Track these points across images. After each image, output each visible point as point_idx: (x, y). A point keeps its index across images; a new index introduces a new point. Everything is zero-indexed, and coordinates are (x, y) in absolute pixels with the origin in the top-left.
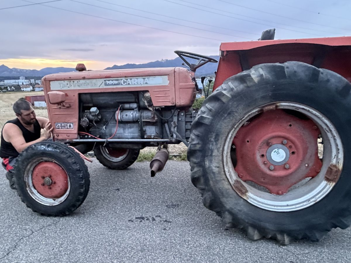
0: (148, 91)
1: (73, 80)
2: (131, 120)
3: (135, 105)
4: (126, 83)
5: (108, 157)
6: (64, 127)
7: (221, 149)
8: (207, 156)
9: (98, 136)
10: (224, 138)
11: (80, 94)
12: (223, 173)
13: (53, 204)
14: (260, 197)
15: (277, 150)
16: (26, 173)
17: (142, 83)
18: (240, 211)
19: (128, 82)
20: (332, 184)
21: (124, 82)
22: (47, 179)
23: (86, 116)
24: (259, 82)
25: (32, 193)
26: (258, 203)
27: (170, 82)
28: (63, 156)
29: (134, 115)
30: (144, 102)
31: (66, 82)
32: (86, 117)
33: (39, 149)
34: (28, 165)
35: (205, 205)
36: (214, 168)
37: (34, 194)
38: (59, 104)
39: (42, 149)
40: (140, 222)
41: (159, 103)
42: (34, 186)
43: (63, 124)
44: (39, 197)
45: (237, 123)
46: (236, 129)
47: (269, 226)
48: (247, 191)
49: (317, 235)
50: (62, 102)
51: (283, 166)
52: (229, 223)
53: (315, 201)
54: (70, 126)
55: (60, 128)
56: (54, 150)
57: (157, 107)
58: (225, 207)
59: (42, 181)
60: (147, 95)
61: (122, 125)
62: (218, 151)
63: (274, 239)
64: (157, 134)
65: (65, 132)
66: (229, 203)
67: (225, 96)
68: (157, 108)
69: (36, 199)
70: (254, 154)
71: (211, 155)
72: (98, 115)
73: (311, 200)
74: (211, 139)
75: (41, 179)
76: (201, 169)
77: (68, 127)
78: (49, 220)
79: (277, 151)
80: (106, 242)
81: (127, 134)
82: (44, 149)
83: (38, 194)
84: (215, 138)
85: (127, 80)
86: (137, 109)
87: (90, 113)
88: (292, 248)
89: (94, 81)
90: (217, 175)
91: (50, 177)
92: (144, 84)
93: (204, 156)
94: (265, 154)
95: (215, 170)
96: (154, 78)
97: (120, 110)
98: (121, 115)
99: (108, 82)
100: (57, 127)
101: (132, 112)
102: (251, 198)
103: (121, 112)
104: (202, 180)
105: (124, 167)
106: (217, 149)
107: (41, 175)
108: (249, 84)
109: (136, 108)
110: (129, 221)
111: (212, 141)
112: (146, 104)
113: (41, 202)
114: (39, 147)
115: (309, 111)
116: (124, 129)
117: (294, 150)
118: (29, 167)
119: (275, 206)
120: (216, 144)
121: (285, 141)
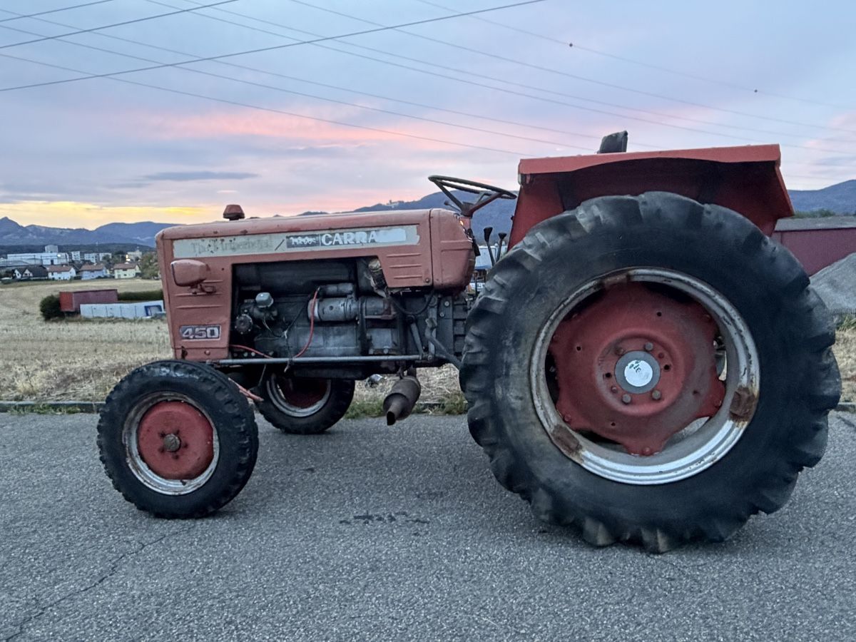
0: (376, 257)
1: (222, 238)
2: (341, 318)
3: (349, 288)
4: (330, 242)
5: (284, 407)
6: (201, 335)
7: (526, 362)
8: (499, 377)
9: (271, 353)
10: (531, 340)
11: (235, 267)
12: (531, 409)
13: (182, 491)
14: (607, 458)
15: (637, 363)
16: (126, 426)
17: (364, 241)
18: (567, 485)
19: (335, 240)
20: (743, 424)
21: (327, 240)
22: (171, 437)
23: (246, 311)
24: (593, 230)
25: (138, 469)
26: (602, 470)
27: (421, 238)
28: (207, 388)
29: (348, 307)
30: (368, 281)
31: (207, 241)
32: (246, 313)
33: (156, 375)
34: (129, 411)
35: (497, 477)
36: (513, 400)
37: (142, 472)
38: (192, 285)
39: (164, 374)
40: (365, 523)
41: (399, 279)
42: (140, 454)
43: (197, 330)
44: (151, 477)
45: (556, 310)
46: (553, 322)
47: (624, 513)
48: (579, 447)
49: (721, 529)
50: (200, 281)
51: (649, 394)
52: (546, 512)
53: (712, 460)
54: (212, 332)
55: (192, 337)
56: (187, 376)
57: (394, 288)
58: (536, 478)
59: (159, 444)
60: (375, 264)
61: (321, 329)
62: (520, 367)
63: (636, 543)
64: (396, 345)
65: (202, 346)
66: (546, 470)
68: (395, 291)
69: (145, 481)
70: (591, 372)
71: (507, 375)
72: (269, 310)
73: (706, 460)
74: (505, 343)
75: (157, 437)
76: (488, 402)
77: (209, 336)
78: (175, 525)
79: (635, 365)
80: (298, 557)
81: (332, 348)
82: (168, 374)
83: (150, 471)
84: (514, 340)
85: (333, 234)
86: (353, 296)
87: (256, 304)
88: (672, 557)
89: (265, 238)
90: (518, 415)
91: (177, 433)
92: (368, 242)
93: (493, 378)
94: (612, 372)
95: (517, 404)
96: (389, 230)
97: (317, 297)
98: (321, 309)
99: (294, 240)
100: (184, 336)
101: (343, 301)
102: (589, 460)
103: (321, 301)
104: (490, 426)
105: (319, 427)
106: (519, 362)
107: (160, 430)
108: (575, 234)
109: (351, 293)
110: (341, 522)
111: (509, 346)
112: (373, 283)
113: (155, 487)
114: (157, 370)
115: (688, 284)
116: (326, 337)
117: (668, 362)
118: (132, 413)
119: (635, 474)
120: (516, 352)
121: (650, 345)
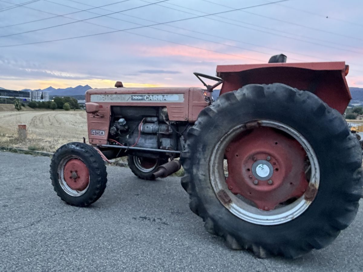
0: (165, 107)
1: (108, 95)
2: (151, 131)
3: (155, 119)
4: (148, 99)
5: (139, 167)
6: (98, 134)
7: (208, 159)
8: (195, 164)
9: (123, 144)
10: (211, 149)
11: (112, 107)
12: (208, 181)
13: (77, 195)
14: (244, 209)
15: (262, 165)
16: (59, 166)
17: (161, 100)
18: (221, 218)
19: (150, 98)
20: (309, 203)
21: (147, 98)
22: (74, 173)
23: (115, 125)
24: (242, 100)
25: (62, 184)
26: (239, 214)
27: (185, 99)
28: (87, 155)
29: (154, 127)
30: (163, 117)
31: (103, 96)
32: (115, 126)
33: (70, 148)
34: (61, 160)
35: (191, 209)
36: (200, 176)
37: (64, 185)
38: (94, 113)
39: (72, 148)
40: (142, 220)
41: (175, 117)
42: (64, 178)
43: (97, 131)
44: (67, 188)
45: (223, 136)
46: (222, 142)
47: (245, 236)
48: (230, 201)
49: (292, 252)
50: (96, 112)
51: (266, 181)
52: (211, 229)
53: (292, 218)
54: (102, 133)
55: (95, 134)
56: (80, 149)
57: (172, 121)
58: (208, 213)
59: (70, 175)
60: (165, 110)
61: (144, 136)
62: (205, 161)
63: (250, 251)
64: (172, 146)
65: (98, 138)
66: (212, 210)
67: (212, 111)
68: (173, 122)
69: (64, 189)
70: (240, 168)
71: (198, 164)
72: (125, 125)
73: (289, 217)
74: (199, 149)
75: (69, 172)
76: (189, 175)
77: (101, 134)
78: (71, 208)
79: (262, 166)
80: (106, 230)
81: (148, 144)
82: (74, 148)
83: (67, 185)
84: (202, 149)
85: (149, 96)
86: (157, 123)
87: (119, 123)
88: (266, 262)
89: (123, 96)
90: (202, 183)
91: (76, 172)
92: (163, 100)
93: (192, 165)
94: (250, 168)
95: (202, 178)
96: (172, 95)
97: (142, 122)
98: (143, 127)
99: (134, 97)
100: (92, 133)
101: (152, 125)
102: (234, 208)
103: (144, 124)
104: (190, 186)
106: (204, 158)
107: (70, 170)
108: (233, 101)
109: (156, 121)
110: (133, 218)
111: (200, 151)
112: (164, 118)
113: (68, 192)
114: (70, 146)
115: (287, 129)
116: (145, 140)
117: (278, 167)
118: (61, 162)
119: (254, 218)
120: (204, 154)
121: (269, 157)
